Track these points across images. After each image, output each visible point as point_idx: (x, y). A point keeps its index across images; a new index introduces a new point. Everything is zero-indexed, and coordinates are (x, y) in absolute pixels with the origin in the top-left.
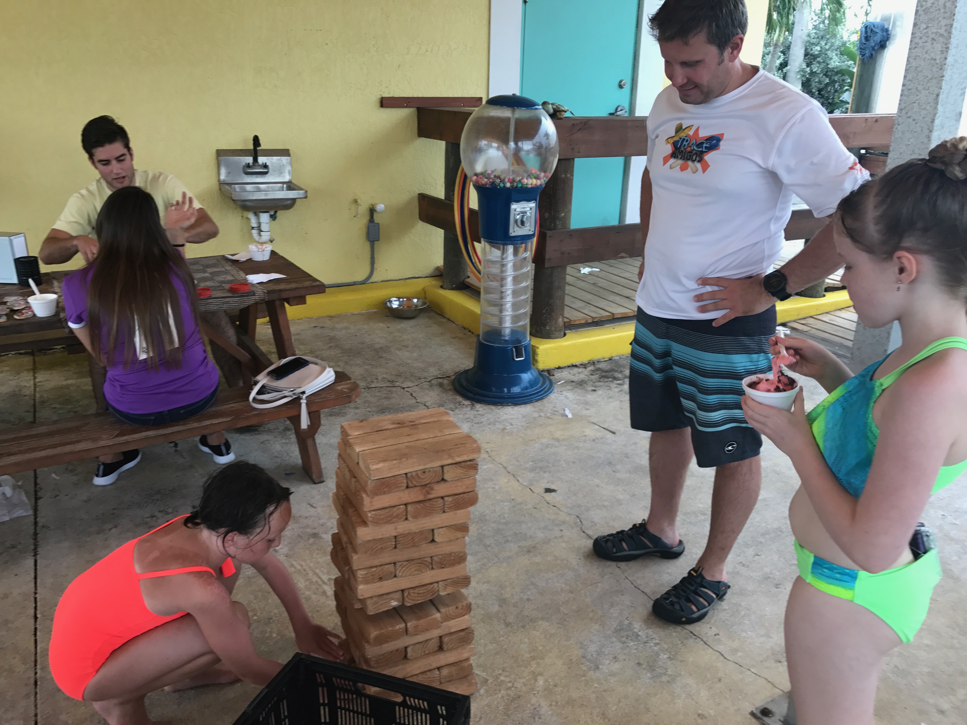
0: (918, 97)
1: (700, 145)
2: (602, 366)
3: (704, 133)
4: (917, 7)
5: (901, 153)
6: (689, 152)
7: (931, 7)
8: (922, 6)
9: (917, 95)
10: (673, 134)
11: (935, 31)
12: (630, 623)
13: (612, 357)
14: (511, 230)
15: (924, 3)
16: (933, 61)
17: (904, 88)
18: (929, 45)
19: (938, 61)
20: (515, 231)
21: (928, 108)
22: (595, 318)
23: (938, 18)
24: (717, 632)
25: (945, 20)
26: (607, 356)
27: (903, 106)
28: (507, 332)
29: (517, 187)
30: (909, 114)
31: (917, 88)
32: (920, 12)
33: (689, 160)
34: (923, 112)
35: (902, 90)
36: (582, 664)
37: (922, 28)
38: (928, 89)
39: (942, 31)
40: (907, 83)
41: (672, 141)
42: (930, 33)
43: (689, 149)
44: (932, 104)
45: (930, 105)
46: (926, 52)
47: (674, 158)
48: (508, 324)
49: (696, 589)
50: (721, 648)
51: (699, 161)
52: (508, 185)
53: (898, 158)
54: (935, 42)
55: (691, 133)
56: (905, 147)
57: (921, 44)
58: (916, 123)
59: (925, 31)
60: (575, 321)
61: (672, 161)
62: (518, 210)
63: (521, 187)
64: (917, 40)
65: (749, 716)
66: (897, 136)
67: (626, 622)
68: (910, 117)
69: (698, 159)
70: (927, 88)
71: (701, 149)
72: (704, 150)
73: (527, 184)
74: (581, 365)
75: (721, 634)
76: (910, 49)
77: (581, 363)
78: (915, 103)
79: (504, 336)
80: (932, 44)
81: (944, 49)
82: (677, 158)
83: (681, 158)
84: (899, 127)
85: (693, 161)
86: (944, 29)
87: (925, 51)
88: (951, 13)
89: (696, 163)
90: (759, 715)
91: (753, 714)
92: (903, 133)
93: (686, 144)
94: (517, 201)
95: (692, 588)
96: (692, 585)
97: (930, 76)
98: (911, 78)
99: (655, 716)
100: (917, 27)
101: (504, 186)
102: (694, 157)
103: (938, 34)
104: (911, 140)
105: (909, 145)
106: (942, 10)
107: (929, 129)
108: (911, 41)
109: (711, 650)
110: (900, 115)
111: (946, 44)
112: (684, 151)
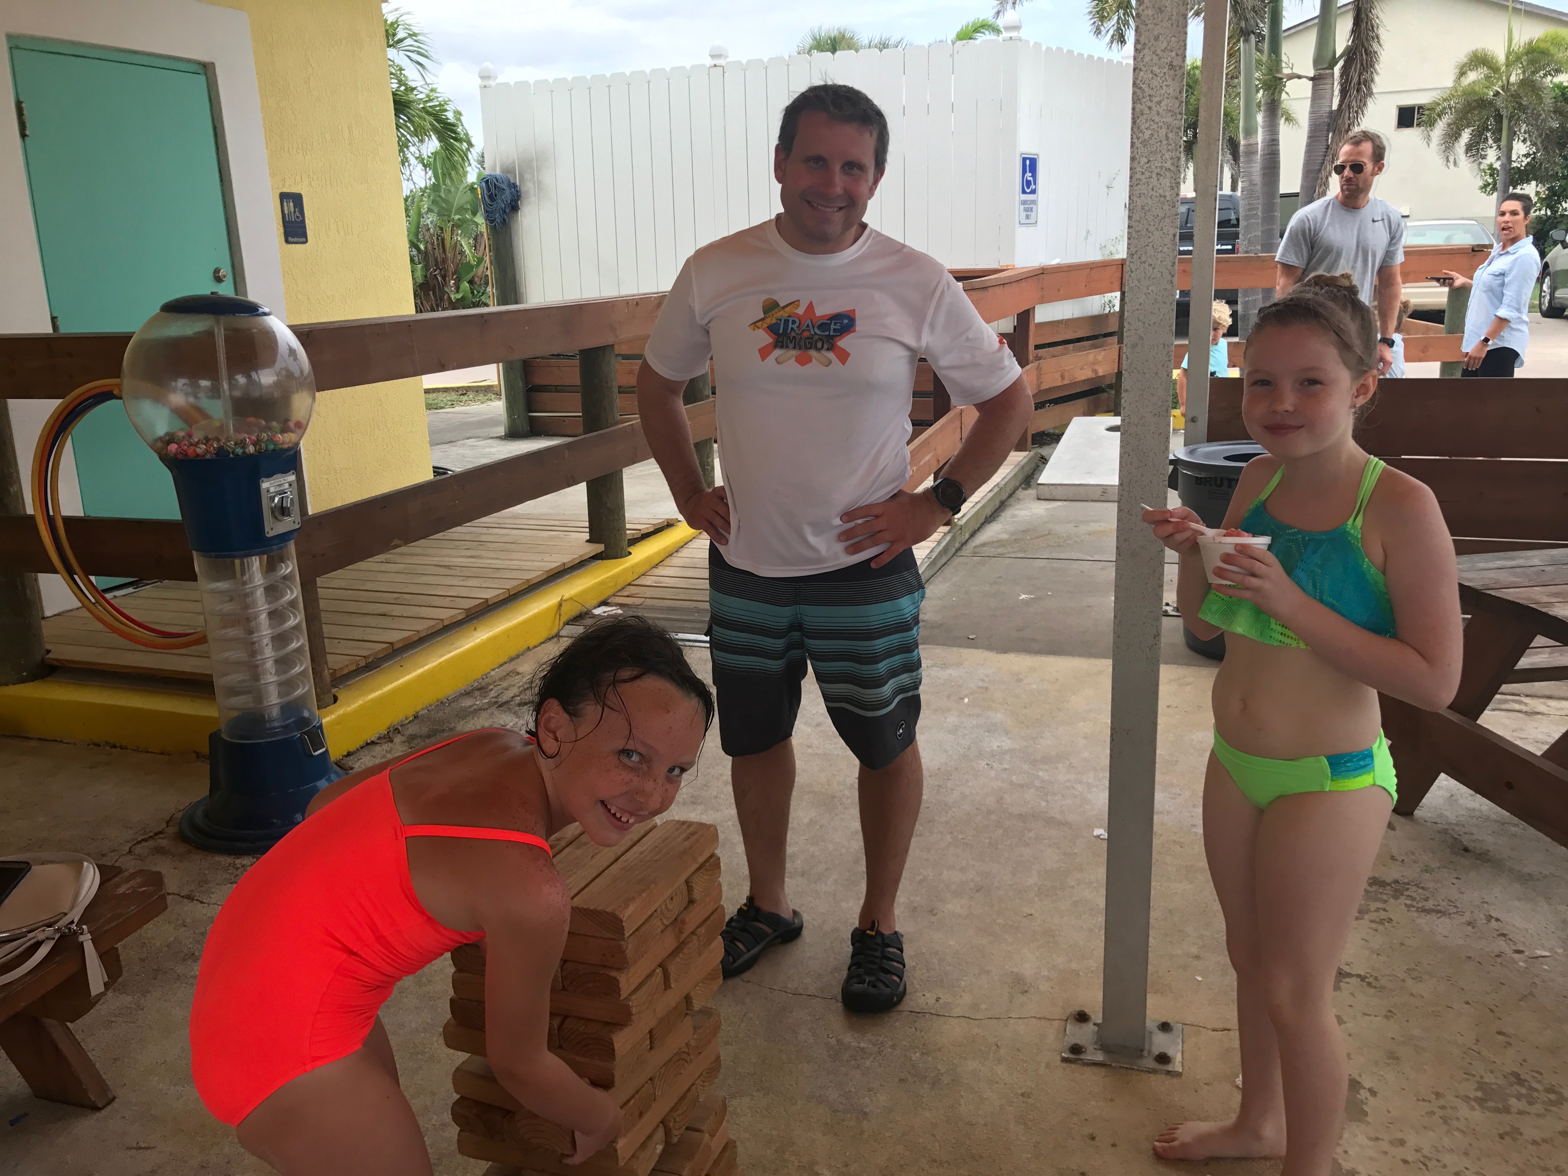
0: (1150, 240)
1: (823, 326)
2: (412, 730)
3: (823, 310)
4: (1132, 139)
5: (1141, 304)
6: (807, 338)
7: (1150, 138)
8: (1138, 138)
9: (1149, 237)
10: (762, 316)
11: (1160, 165)
12: (838, 1041)
13: (417, 713)
14: (267, 529)
15: (1140, 135)
16: (1162, 199)
17: (1131, 230)
18: (1154, 181)
19: (1168, 198)
20: (273, 528)
21: (1165, 250)
22: (369, 656)
23: (1160, 151)
24: (936, 996)
25: (1170, 153)
26: (411, 713)
27: (1133, 250)
28: (275, 712)
29: (266, 450)
30: (1143, 259)
31: (1147, 229)
32: (1138, 144)
33: (810, 348)
34: (1160, 256)
35: (1129, 233)
36: (843, 1120)
37: (1142, 163)
38: (1162, 230)
39: (1168, 165)
40: (1134, 224)
41: (765, 326)
42: (1153, 167)
43: (806, 334)
44: (1170, 246)
45: (1166, 247)
46: (1153, 189)
47: (782, 347)
48: (273, 699)
49: (883, 952)
50: (957, 1012)
51: (828, 349)
52: (251, 449)
53: (1137, 310)
54: (1162, 178)
55: (800, 311)
56: (1144, 296)
57: (1144, 180)
58: (1154, 268)
59: (1147, 165)
60: (341, 669)
61: (777, 352)
62: (272, 490)
63: (274, 450)
64: (1138, 176)
65: (1064, 1065)
66: (1131, 285)
67: (833, 1041)
68: (1145, 262)
69: (826, 346)
70: (1160, 228)
71: (827, 333)
72: (832, 333)
73: (283, 443)
74: (379, 738)
75: (940, 995)
76: (1131, 186)
77: (377, 736)
78: (1147, 246)
79: (271, 721)
80: (1158, 180)
81: (1174, 185)
82: (787, 347)
83: (794, 348)
84: (1133, 275)
85: (819, 350)
86: (1169, 162)
87: (1151, 186)
88: (1176, 145)
89: (824, 352)
90: (1072, 1056)
91: (1065, 1060)
92: (1139, 280)
93: (795, 327)
94: (269, 475)
95: (878, 954)
96: (876, 950)
97: (1161, 215)
98: (1138, 219)
99: (985, 1125)
100: (1136, 162)
101: (244, 452)
102: (819, 345)
103: (1164, 169)
104: (1150, 288)
105: (1149, 293)
106: (1165, 142)
107: (1170, 274)
108: (1131, 177)
109: (952, 1019)
110: (1132, 260)
111: (1175, 179)
112: (798, 337)
